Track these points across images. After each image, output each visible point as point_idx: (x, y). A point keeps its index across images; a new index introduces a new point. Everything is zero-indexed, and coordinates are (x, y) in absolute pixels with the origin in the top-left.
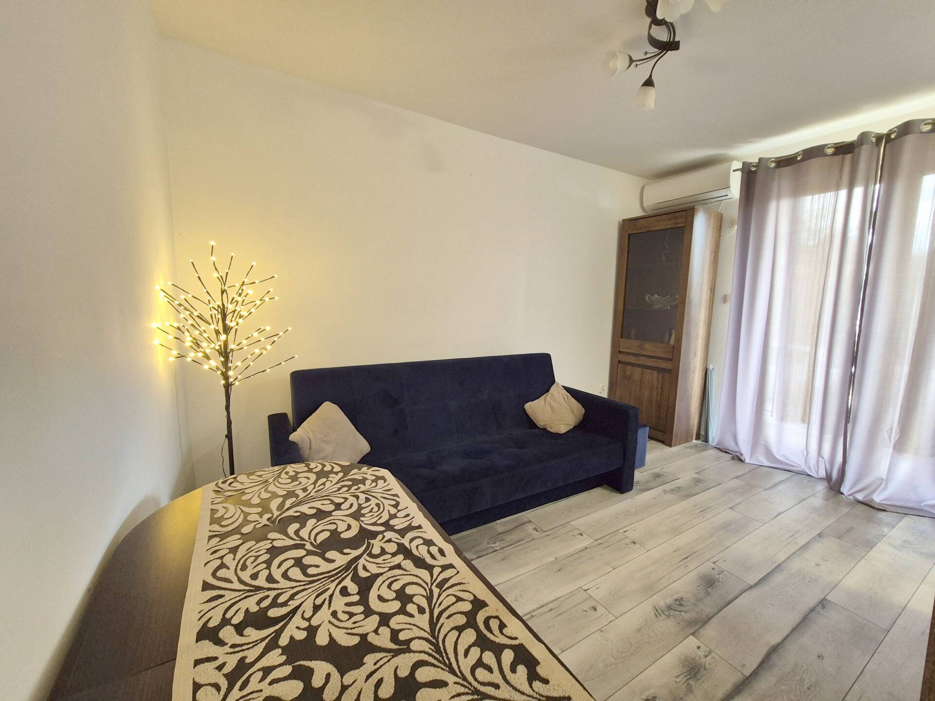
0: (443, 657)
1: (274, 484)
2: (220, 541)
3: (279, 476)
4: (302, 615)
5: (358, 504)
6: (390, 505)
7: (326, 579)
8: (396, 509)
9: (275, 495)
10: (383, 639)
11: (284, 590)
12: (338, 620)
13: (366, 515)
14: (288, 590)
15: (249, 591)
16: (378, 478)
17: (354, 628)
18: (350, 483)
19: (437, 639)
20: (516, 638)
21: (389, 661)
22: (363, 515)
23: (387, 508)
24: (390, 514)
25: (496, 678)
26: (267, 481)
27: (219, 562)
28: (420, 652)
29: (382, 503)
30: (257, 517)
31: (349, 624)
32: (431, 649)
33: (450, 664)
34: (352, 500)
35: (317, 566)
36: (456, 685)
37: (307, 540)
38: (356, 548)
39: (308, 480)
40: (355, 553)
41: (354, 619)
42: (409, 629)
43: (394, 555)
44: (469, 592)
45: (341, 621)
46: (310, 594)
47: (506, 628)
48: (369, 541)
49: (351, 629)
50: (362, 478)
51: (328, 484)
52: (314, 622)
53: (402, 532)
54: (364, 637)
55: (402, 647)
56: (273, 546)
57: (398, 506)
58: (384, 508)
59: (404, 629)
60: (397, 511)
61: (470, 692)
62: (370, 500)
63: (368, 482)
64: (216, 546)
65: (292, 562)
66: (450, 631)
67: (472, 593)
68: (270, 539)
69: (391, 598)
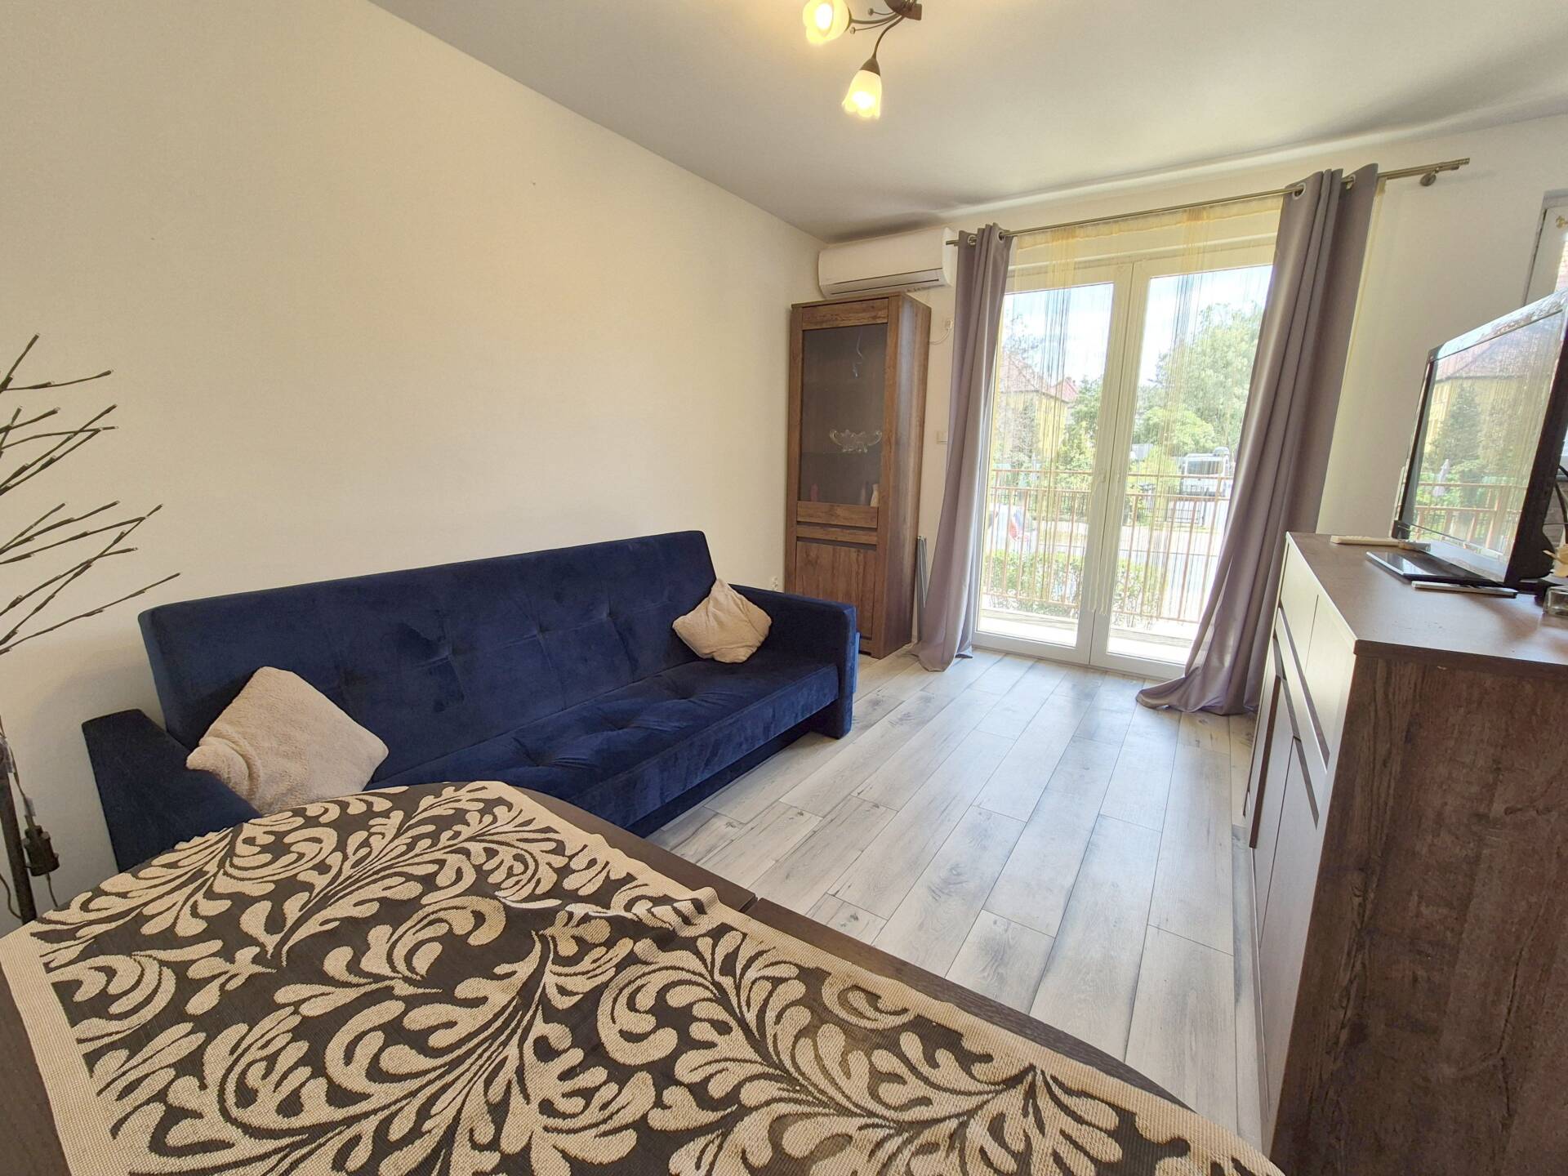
0: (810, 1093)
1: (225, 873)
2: (129, 1059)
3: (231, 853)
4: (471, 1139)
5: (474, 866)
6: (546, 852)
7: (487, 1045)
8: (564, 856)
9: (242, 902)
10: (681, 1111)
11: (394, 1108)
12: (564, 1116)
13: (503, 886)
14: (404, 1102)
15: (294, 1147)
16: (489, 806)
17: (610, 1117)
18: (431, 828)
19: (780, 1066)
20: (905, 1011)
21: (720, 1147)
22: (498, 886)
23: (543, 859)
24: (556, 870)
25: (916, 1089)
26: (200, 873)
27: (157, 1111)
28: (768, 1103)
29: (526, 851)
30: (219, 965)
31: (593, 1114)
32: (784, 1090)
33: (831, 1098)
34: (454, 860)
35: (450, 1025)
36: (865, 1132)
37: (393, 975)
38: (520, 957)
39: (320, 846)
40: (524, 969)
41: (599, 1099)
42: (720, 1072)
43: (609, 944)
44: (785, 962)
45: (573, 1116)
46: (467, 1089)
47: (880, 1001)
48: (541, 933)
49: (605, 1121)
50: (452, 812)
51: (377, 843)
52: (511, 1143)
53: (602, 897)
54: (641, 1125)
55: (729, 1110)
56: (305, 1018)
57: (565, 850)
58: (536, 861)
59: (711, 1076)
60: (567, 859)
61: (892, 1131)
62: (497, 853)
63: (473, 818)
64: (124, 1074)
65: (378, 1038)
66: (795, 1043)
67: (790, 963)
68: (289, 1005)
69: (649, 1028)
